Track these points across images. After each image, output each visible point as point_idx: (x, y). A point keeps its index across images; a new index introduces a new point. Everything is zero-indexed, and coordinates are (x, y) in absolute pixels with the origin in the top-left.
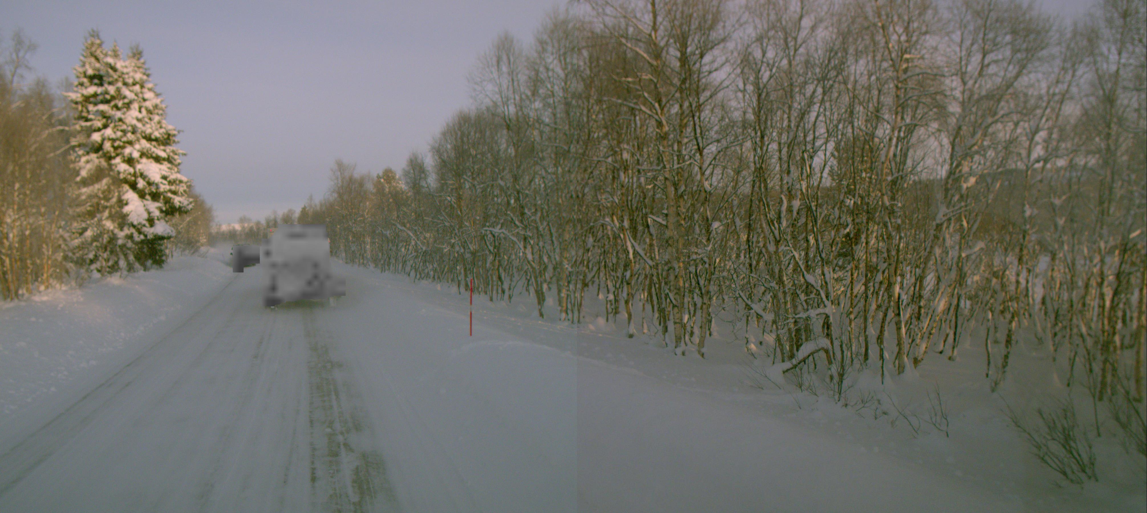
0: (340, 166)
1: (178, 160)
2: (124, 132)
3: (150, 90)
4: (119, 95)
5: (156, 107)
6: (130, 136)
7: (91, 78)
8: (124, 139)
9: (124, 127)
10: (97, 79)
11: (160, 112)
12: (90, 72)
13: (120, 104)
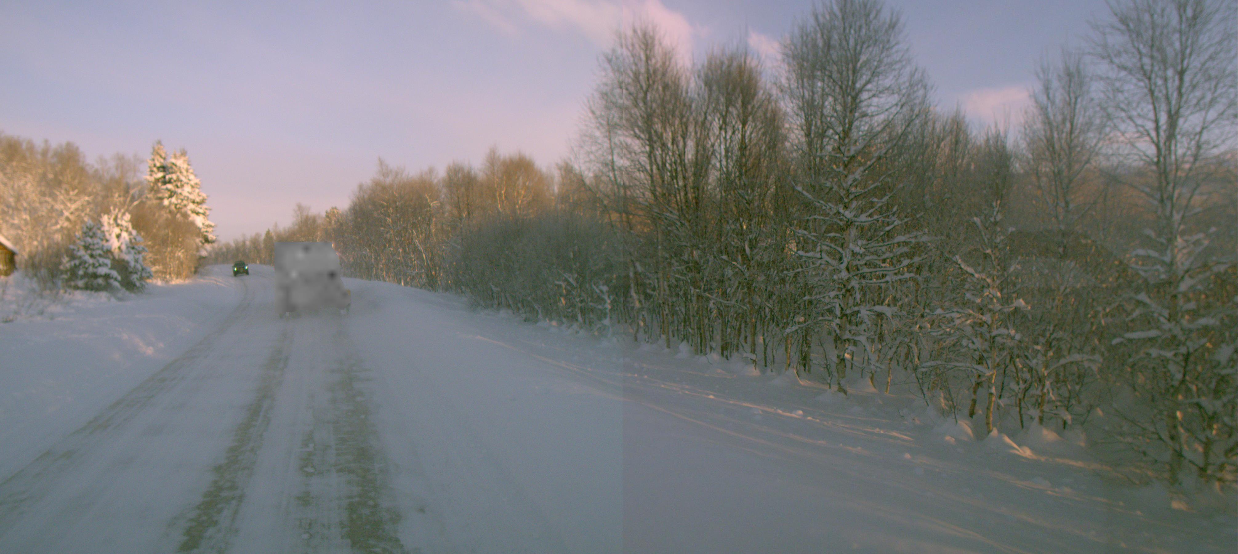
0: (300, 208)
1: (208, 212)
2: (182, 200)
3: (192, 173)
4: (178, 180)
5: (196, 184)
6: (185, 202)
7: (158, 168)
8: (183, 204)
9: (182, 197)
10: (163, 168)
11: (198, 187)
12: (158, 165)
13: (179, 184)
